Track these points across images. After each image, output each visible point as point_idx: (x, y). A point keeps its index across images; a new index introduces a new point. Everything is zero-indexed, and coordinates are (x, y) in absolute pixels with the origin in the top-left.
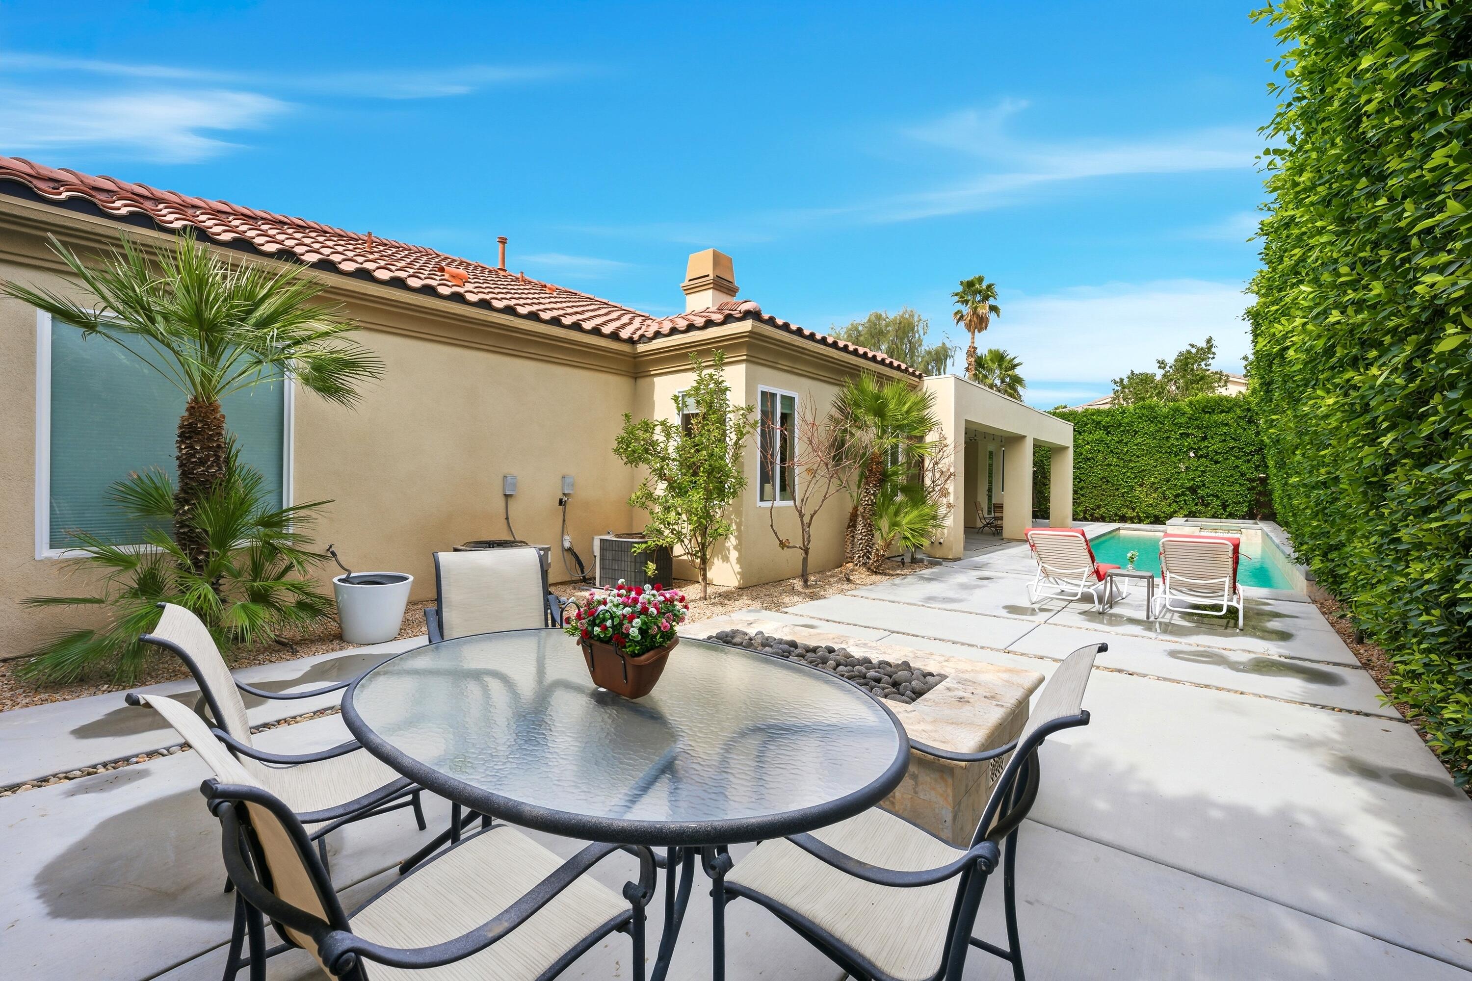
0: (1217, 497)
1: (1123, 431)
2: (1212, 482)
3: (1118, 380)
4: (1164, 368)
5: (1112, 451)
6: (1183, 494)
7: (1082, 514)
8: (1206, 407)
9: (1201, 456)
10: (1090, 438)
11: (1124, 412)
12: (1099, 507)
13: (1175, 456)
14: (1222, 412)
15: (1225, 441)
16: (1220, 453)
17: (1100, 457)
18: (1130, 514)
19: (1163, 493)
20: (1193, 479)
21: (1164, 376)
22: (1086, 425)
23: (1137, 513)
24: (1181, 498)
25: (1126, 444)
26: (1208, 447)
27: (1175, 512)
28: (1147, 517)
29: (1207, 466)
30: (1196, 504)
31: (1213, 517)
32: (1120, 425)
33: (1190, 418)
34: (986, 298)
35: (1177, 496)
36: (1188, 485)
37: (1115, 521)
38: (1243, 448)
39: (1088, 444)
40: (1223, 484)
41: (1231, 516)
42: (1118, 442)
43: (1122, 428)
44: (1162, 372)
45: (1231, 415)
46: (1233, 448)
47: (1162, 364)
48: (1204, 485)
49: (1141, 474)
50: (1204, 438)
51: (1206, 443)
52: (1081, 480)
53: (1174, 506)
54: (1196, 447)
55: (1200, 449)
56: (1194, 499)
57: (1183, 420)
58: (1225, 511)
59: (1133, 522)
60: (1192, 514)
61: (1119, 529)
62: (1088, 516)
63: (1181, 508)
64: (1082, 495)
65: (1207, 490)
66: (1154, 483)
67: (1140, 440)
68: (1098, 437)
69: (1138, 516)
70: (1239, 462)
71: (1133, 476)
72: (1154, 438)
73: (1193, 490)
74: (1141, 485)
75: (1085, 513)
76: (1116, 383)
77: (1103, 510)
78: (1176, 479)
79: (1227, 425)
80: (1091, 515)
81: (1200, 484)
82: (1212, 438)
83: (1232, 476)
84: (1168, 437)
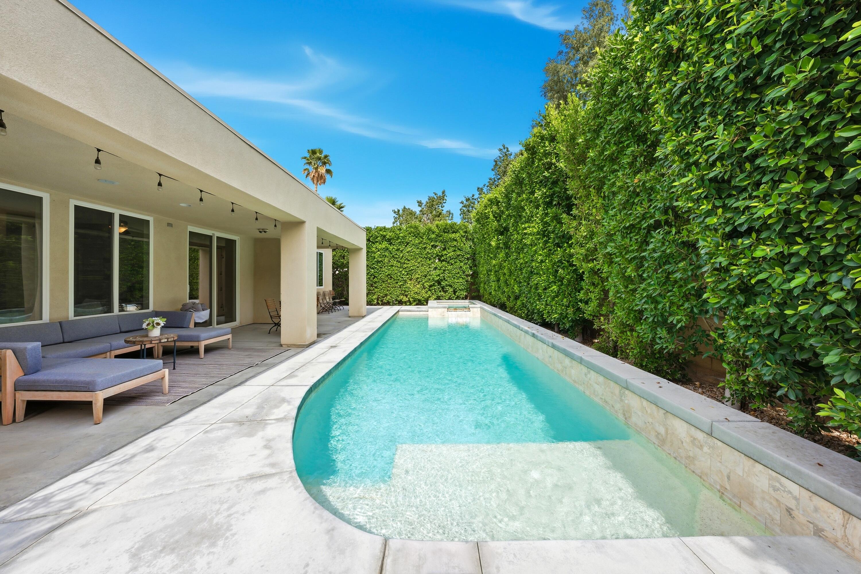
0: (451, 286)
1: (400, 242)
2: (449, 277)
3: (396, 210)
4: (421, 206)
5: (393, 256)
6: (434, 285)
7: (376, 301)
8: (445, 228)
9: (443, 261)
10: (380, 247)
11: (400, 230)
12: (386, 295)
13: (429, 260)
14: (453, 232)
15: (455, 251)
16: (453, 259)
17: (386, 260)
18: (405, 299)
19: (423, 285)
20: (439, 275)
21: (421, 211)
22: (377, 237)
23: (409, 298)
24: (433, 288)
25: (402, 251)
26: (447, 254)
27: (430, 297)
28: (414, 301)
29: (446, 267)
30: (440, 292)
31: (449, 299)
32: (398, 238)
33: (437, 235)
34: (324, 163)
35: (431, 286)
36: (436, 279)
37: (395, 304)
38: (464, 256)
39: (379, 251)
40: (454, 278)
41: (458, 298)
42: (397, 250)
43: (399, 240)
44: (420, 209)
45: (458, 235)
46: (459, 255)
47: (420, 203)
48: (444, 279)
49: (410, 272)
50: (444, 249)
51: (445, 252)
52: (375, 277)
53: (429, 292)
54: (440, 254)
55: (442, 256)
56: (439, 288)
57: (433, 236)
58: (455, 295)
59: (406, 305)
60: (438, 298)
61: (398, 311)
62: (379, 302)
63: (433, 294)
64: (376, 287)
65: (446, 282)
66: (418, 278)
67: (409, 249)
68: (384, 246)
69: (409, 300)
70: (462, 264)
71: (406, 273)
72: (418, 248)
73: (439, 282)
74: (411, 280)
75: (378, 300)
76: (395, 212)
77: (389, 297)
78: (430, 275)
79: (456, 240)
80: (382, 301)
81: (443, 278)
82: (449, 249)
83: (458, 273)
84: (425, 248)
